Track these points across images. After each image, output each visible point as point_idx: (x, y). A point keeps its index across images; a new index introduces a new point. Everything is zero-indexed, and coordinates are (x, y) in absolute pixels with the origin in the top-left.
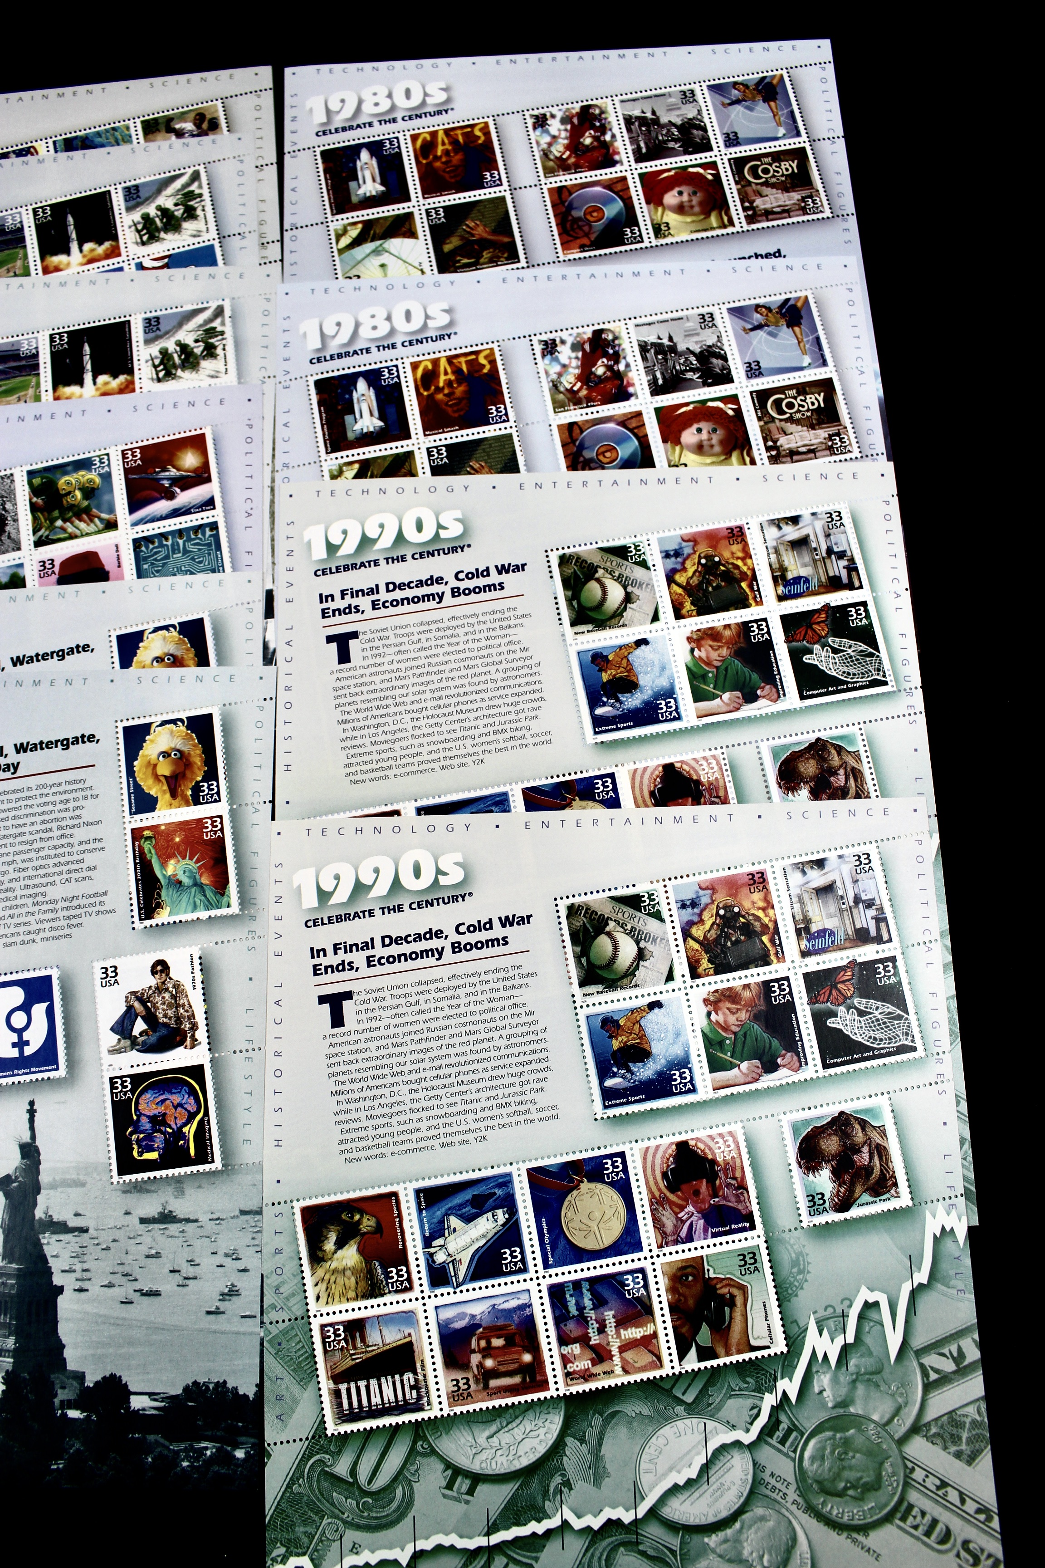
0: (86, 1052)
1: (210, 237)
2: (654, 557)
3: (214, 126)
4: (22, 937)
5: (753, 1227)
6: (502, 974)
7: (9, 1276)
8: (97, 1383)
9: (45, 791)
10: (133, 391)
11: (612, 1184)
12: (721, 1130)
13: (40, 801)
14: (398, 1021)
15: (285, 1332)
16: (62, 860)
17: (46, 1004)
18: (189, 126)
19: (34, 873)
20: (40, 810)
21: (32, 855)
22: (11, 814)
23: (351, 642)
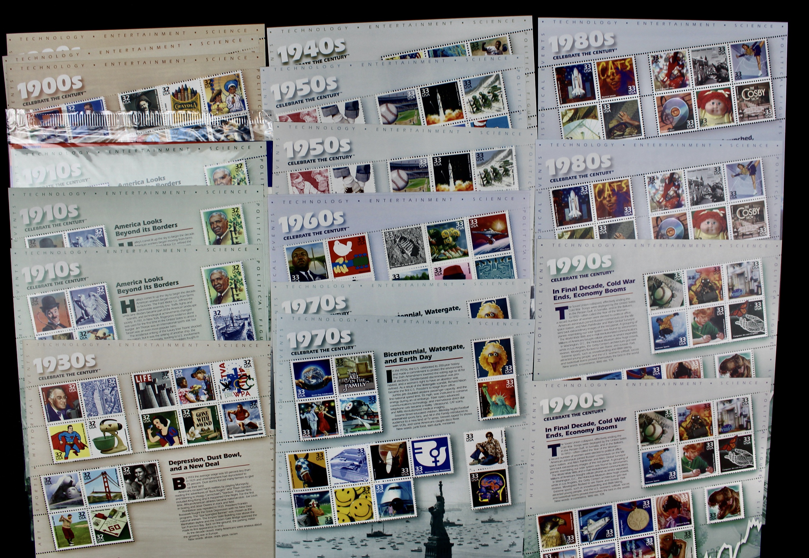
0: (461, 464)
1: (505, 112)
2: (685, 279)
3: (505, 49)
4: (435, 423)
5: (691, 523)
6: (614, 438)
7: (434, 540)
9: (443, 367)
10: (473, 189)
11: (645, 509)
12: (684, 492)
13: (440, 371)
14: (576, 454)
16: (451, 394)
17: (445, 448)
18: (493, 48)
19: (439, 399)
20: (441, 375)
21: (438, 392)
22: (429, 376)
23: (565, 311)
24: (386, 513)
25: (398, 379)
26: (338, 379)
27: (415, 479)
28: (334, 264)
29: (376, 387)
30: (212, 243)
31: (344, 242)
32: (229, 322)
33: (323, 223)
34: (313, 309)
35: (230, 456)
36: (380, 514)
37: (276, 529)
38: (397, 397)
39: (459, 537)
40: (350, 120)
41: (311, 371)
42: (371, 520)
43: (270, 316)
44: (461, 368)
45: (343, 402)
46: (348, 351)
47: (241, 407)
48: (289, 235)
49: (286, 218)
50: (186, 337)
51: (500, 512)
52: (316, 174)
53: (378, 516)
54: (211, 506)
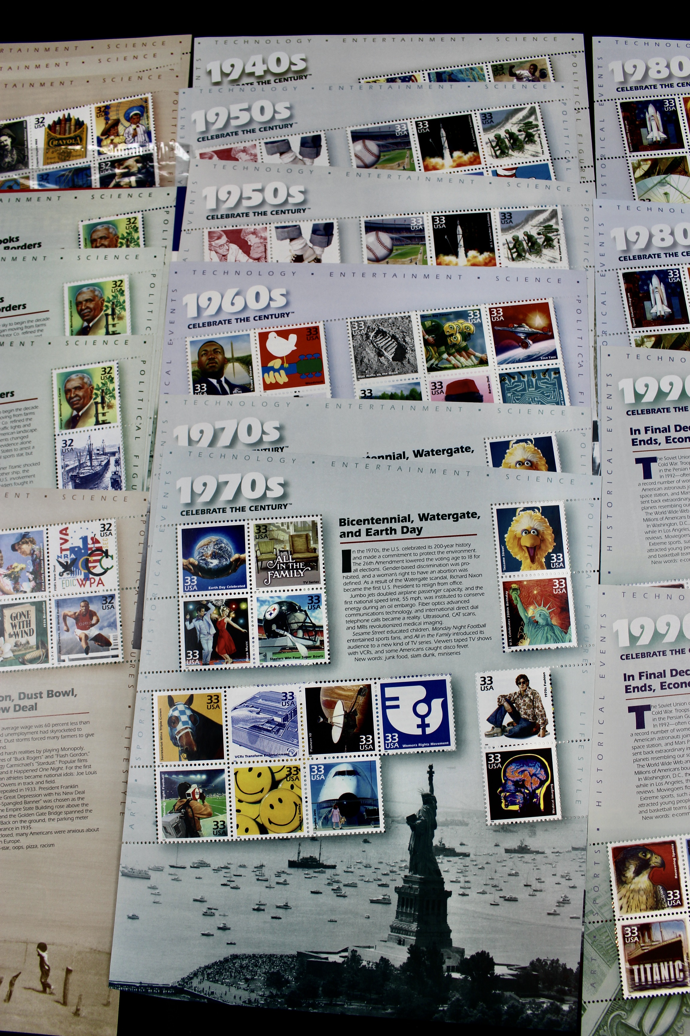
0: (469, 734)
1: (545, 158)
3: (544, 75)
4: (425, 652)
7: (414, 882)
8: (472, 957)
9: (441, 550)
10: (495, 265)
14: (680, 727)
15: (598, 929)
16: (454, 600)
17: (441, 700)
18: (526, 73)
19: (433, 607)
20: (438, 563)
21: (433, 594)
22: (417, 564)
23: (652, 465)
24: (327, 822)
25: (362, 567)
26: (257, 561)
27: (384, 758)
28: (266, 369)
29: (322, 578)
30: (75, 332)
31: (284, 334)
32: (85, 459)
33: (252, 304)
34: (225, 439)
35: (58, 694)
36: (315, 822)
37: (124, 840)
38: (358, 599)
39: (462, 879)
40: (307, 160)
41: (212, 544)
42: (298, 834)
43: (152, 450)
44: (473, 554)
45: (262, 602)
46: (278, 512)
47: (87, 606)
48: (197, 322)
49: (195, 296)
50: (13, 482)
51: (540, 832)
52: (249, 234)
53: (312, 826)
54: (13, 788)
